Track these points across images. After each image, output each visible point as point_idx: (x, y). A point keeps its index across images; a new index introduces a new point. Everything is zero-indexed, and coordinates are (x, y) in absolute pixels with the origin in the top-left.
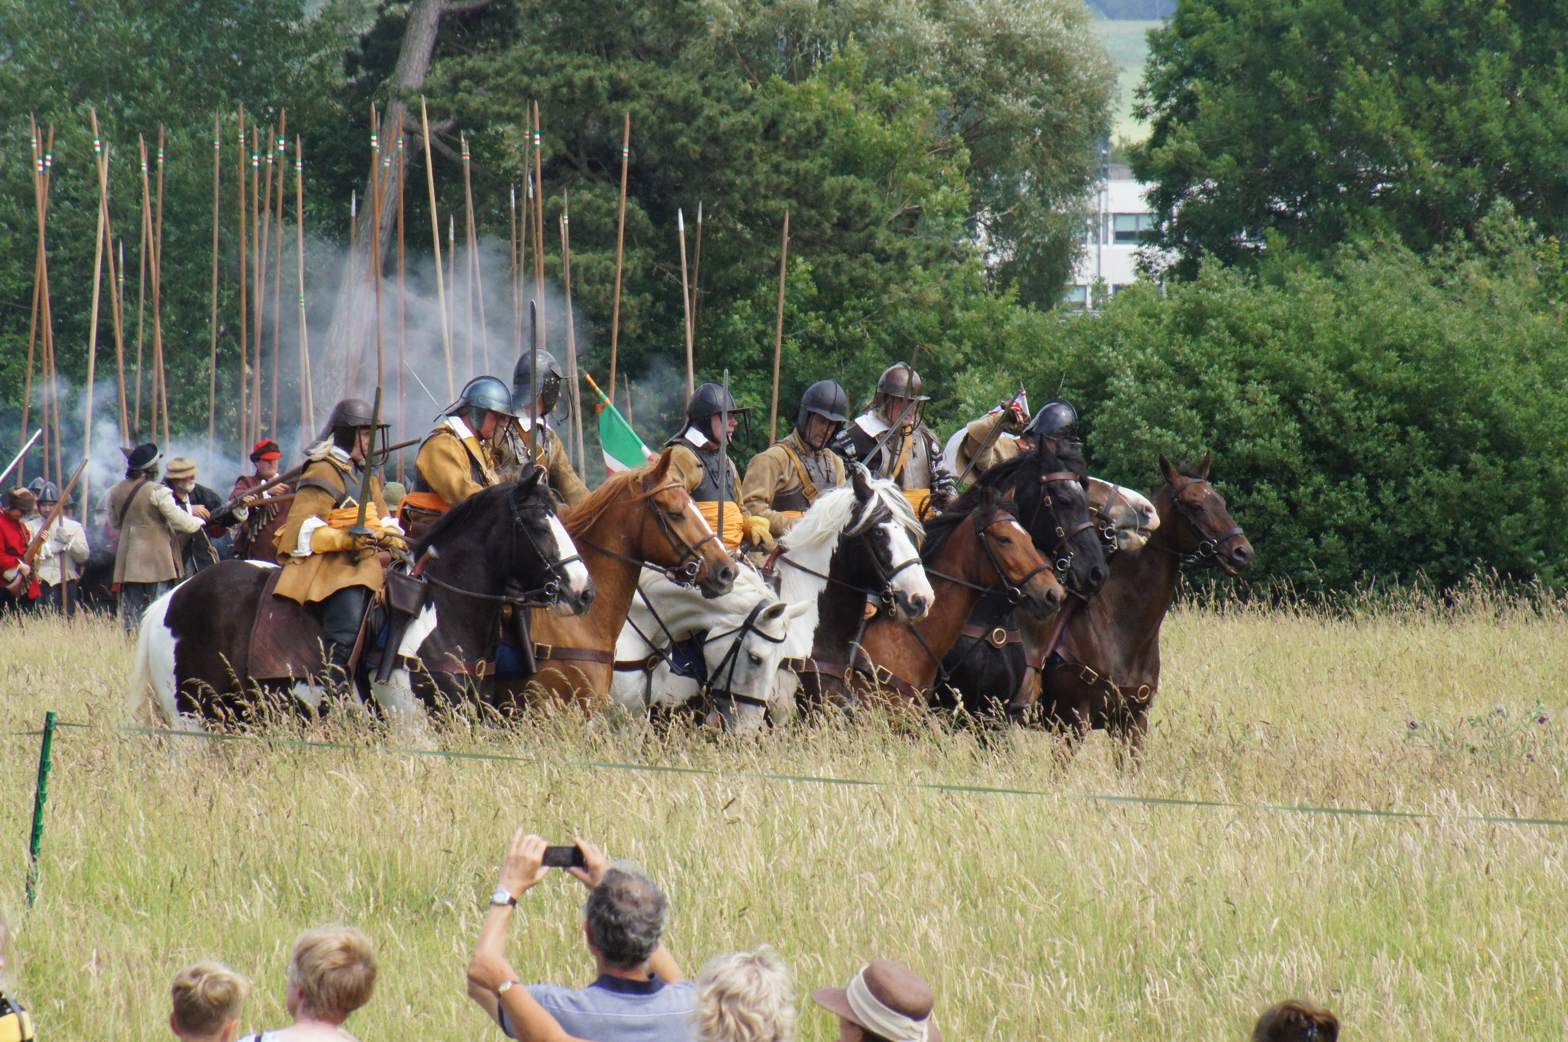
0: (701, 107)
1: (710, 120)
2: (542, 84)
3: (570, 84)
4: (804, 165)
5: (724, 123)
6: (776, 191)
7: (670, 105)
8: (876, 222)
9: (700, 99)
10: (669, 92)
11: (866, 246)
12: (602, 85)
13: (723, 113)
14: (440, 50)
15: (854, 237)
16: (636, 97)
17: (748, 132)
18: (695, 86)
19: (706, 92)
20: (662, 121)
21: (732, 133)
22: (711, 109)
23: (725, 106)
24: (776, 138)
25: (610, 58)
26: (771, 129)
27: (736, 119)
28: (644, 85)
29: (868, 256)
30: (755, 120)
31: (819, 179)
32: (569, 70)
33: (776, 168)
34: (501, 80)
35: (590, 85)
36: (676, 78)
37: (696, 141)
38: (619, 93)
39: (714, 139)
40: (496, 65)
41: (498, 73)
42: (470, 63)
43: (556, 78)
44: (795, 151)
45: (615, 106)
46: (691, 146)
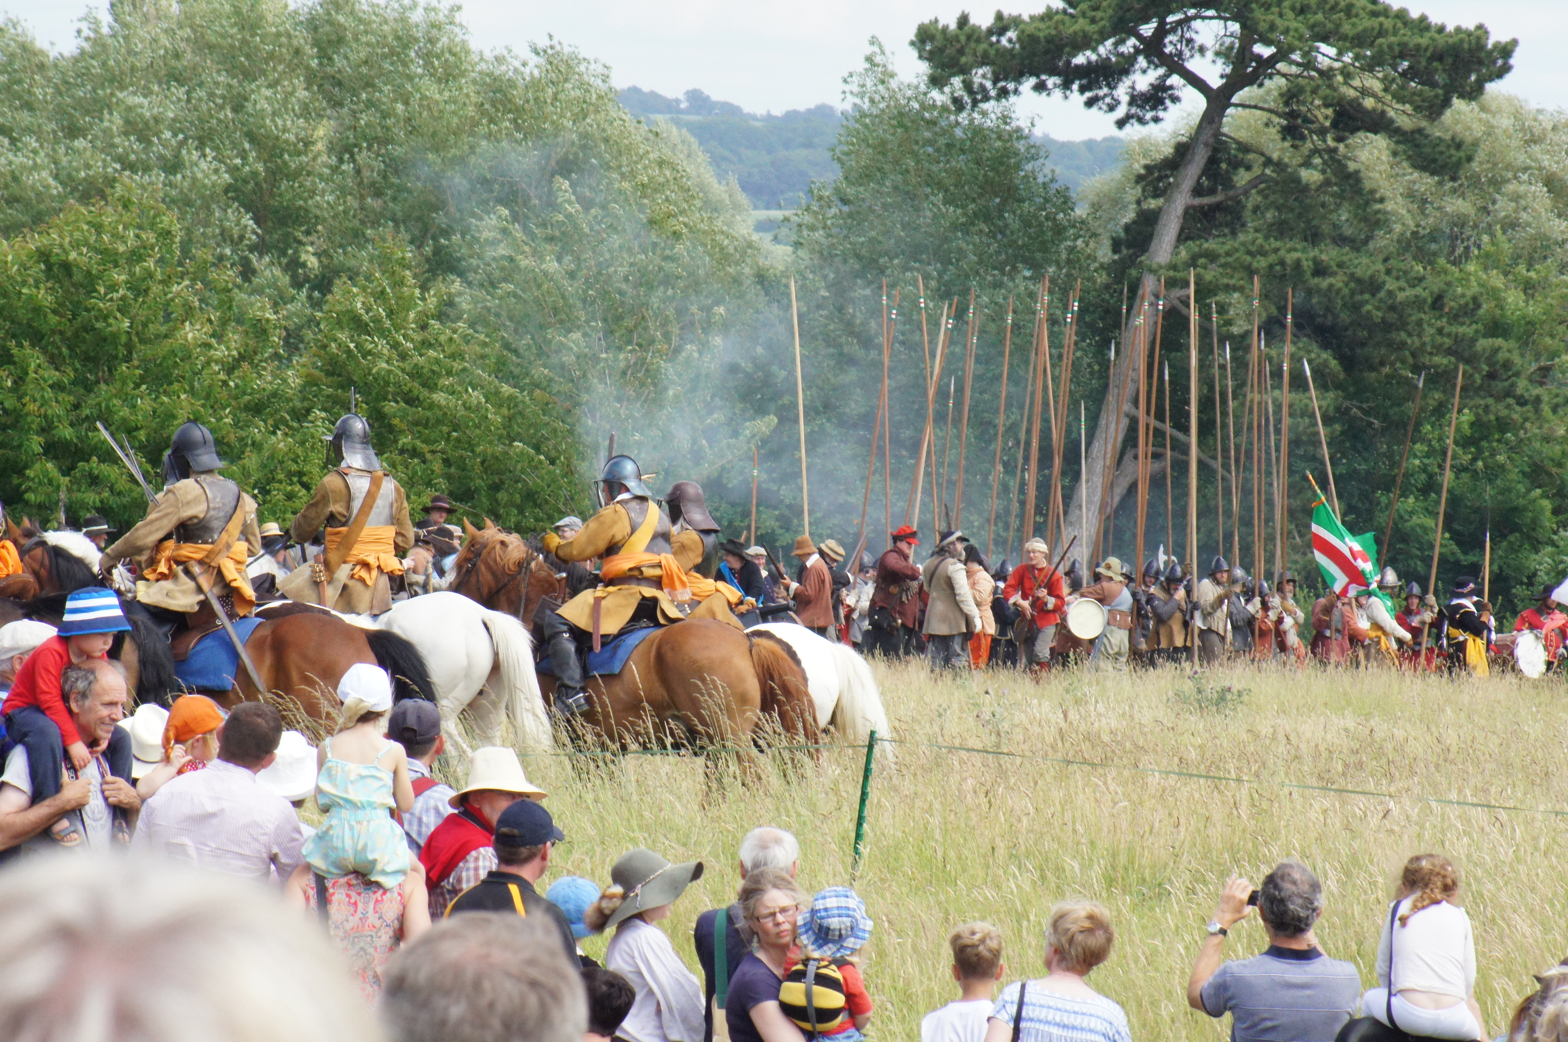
0: (1384, 283)
1: (1390, 293)
2: (1261, 263)
3: (1282, 263)
4: (1462, 330)
5: (1401, 296)
6: (1439, 349)
7: (1359, 281)
8: (1517, 374)
9: (1383, 277)
10: (1359, 272)
11: (1509, 393)
12: (1307, 265)
13: (1401, 289)
14: (1183, 237)
15: (1500, 386)
16: (1333, 274)
17: (1418, 303)
18: (1380, 267)
19: (1388, 272)
20: (1353, 293)
21: (1407, 304)
22: (1391, 284)
23: (1402, 283)
24: (1441, 308)
25: (1314, 244)
26: (1438, 302)
27: (1410, 293)
28: (1340, 265)
29: (1510, 401)
30: (1425, 294)
31: (1473, 341)
32: (1282, 253)
33: (1440, 331)
34: (1230, 259)
35: (1298, 264)
36: (1365, 260)
37: (1378, 308)
38: (1320, 270)
39: (1392, 308)
40: (1227, 247)
41: (1228, 254)
42: (1206, 245)
43: (1272, 258)
44: (1455, 318)
45: (1316, 280)
46: (1374, 312)
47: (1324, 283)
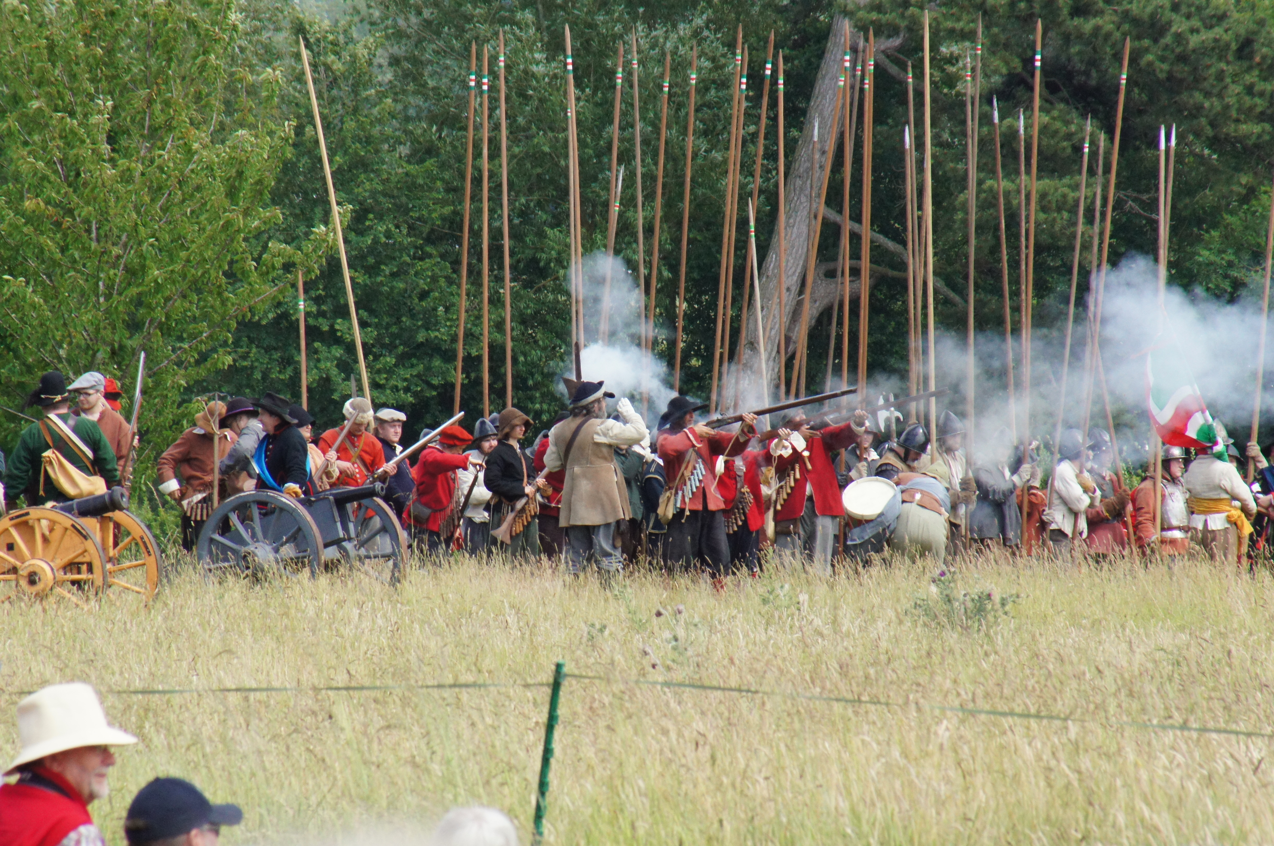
6: (1248, 113)
10: (1134, 8)
13: (1193, 31)
17: (1218, 50)
19: (1175, 7)
21: (1204, 51)
22: (1179, 25)
23: (1196, 22)
26: (1245, 48)
38: (1081, 8)
44: (1269, 70)
45: (1077, 21)
46: (1158, 64)
47: (1088, 25)
